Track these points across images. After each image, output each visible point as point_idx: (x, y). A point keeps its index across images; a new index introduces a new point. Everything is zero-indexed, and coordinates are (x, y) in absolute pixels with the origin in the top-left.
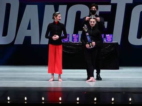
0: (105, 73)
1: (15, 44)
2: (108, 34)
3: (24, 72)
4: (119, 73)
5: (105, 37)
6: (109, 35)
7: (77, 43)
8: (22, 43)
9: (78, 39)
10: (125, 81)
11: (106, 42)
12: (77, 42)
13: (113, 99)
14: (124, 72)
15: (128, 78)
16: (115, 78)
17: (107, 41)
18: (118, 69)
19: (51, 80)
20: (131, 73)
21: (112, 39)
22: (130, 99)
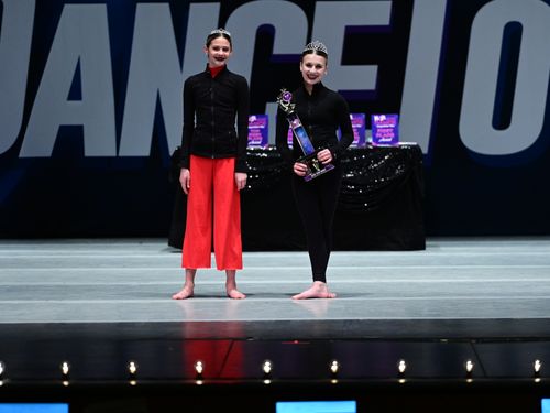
0: (371, 264)
1: (21, 156)
2: (379, 114)
3: (58, 263)
4: (428, 262)
5: (369, 124)
6: (383, 117)
7: (261, 152)
8: (48, 154)
9: (264, 132)
10: (450, 295)
11: (374, 144)
12: (262, 145)
13: (402, 367)
14: (446, 261)
15: (459, 284)
16: (411, 284)
17: (376, 140)
18: (421, 247)
19: (179, 295)
20: (470, 262)
21: (395, 130)
22: (469, 366)
